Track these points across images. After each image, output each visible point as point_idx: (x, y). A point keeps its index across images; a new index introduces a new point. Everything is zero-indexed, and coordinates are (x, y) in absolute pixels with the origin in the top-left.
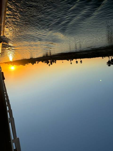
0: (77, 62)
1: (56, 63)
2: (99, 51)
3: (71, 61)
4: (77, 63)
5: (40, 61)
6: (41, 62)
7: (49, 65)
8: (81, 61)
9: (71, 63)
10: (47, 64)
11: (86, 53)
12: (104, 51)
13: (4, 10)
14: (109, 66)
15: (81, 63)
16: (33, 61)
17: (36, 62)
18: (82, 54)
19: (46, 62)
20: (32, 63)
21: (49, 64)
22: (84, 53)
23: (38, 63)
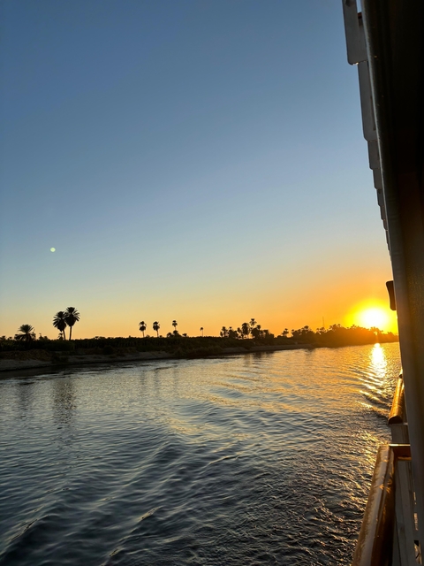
0: (156, 327)
1: (224, 329)
2: (104, 358)
3: (175, 332)
4: (156, 323)
5: (279, 336)
6: (276, 336)
7: (253, 322)
8: (143, 329)
9: (175, 324)
10: (259, 327)
11: (142, 353)
12: (90, 358)
13: (365, 543)
14: (71, 310)
15: (143, 323)
16: (304, 340)
17: (289, 335)
18: (156, 353)
19: (262, 332)
20: (311, 332)
21: (255, 326)
22: (147, 354)
23: (285, 332)
